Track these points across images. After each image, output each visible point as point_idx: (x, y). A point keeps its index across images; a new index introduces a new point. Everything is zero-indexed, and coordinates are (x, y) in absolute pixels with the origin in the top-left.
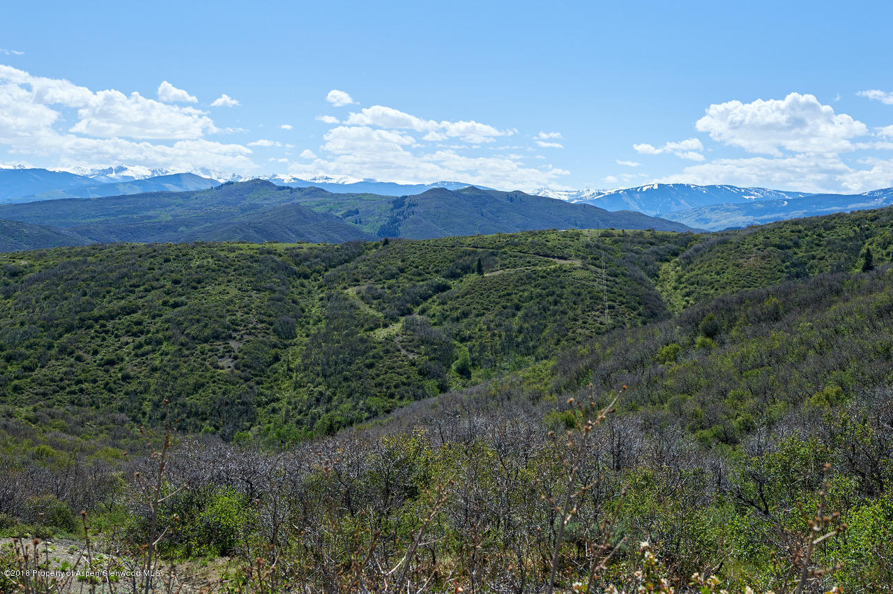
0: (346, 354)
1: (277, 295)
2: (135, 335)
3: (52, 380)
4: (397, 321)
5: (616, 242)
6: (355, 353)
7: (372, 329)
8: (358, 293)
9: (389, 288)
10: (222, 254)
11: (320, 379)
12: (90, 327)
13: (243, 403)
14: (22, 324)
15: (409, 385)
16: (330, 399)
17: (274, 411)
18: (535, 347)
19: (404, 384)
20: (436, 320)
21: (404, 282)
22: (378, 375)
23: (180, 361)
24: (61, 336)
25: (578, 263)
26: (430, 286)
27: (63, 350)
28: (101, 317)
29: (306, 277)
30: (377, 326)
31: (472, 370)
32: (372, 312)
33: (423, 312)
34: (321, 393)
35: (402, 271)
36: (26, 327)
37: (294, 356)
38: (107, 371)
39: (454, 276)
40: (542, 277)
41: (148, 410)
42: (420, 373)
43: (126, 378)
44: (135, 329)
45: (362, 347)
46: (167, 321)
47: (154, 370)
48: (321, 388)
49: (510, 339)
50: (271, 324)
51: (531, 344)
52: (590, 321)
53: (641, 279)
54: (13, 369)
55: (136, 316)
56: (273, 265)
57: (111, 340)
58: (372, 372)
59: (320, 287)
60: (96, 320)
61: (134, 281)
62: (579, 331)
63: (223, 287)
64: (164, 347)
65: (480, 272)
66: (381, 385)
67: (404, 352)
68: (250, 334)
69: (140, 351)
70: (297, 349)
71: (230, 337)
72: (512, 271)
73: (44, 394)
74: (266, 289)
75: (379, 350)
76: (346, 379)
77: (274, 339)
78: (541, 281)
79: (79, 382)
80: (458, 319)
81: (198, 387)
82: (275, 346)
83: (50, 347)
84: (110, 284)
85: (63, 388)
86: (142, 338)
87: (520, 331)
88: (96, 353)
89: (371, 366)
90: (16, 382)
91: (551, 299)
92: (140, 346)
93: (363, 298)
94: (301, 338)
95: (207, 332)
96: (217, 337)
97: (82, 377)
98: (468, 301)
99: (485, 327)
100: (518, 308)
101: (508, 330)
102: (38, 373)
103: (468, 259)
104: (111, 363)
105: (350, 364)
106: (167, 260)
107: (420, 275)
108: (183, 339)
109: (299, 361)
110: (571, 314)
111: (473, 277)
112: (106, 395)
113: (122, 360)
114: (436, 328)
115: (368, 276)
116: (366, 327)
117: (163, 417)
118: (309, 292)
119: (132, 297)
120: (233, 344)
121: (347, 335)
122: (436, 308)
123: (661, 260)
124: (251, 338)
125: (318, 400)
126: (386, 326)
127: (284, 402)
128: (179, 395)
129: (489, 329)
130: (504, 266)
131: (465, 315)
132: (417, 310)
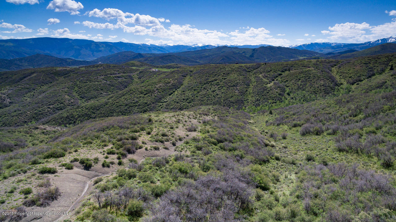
0: (262, 90)
1: (245, 76)
2: (217, 85)
3: (203, 95)
4: (272, 82)
5: (320, 63)
6: (264, 90)
7: (267, 84)
8: (262, 76)
9: (269, 74)
10: (232, 67)
11: (257, 95)
12: (209, 83)
13: (242, 100)
14: (196, 83)
15: (277, 97)
16: (260, 100)
17: (248, 102)
18: (305, 89)
19: (276, 97)
20: (280, 82)
21: (271, 73)
22: (270, 95)
23: (227, 91)
24: (203, 85)
25: (313, 69)
26: (278, 74)
27: (204, 88)
28: (211, 81)
29: (250, 72)
30: (268, 84)
31: (290, 94)
32: (266, 80)
33: (277, 80)
34: (258, 99)
35: (271, 70)
36: (196, 84)
37: (250, 90)
38: (213, 93)
39: (283, 72)
40: (305, 72)
41: (222, 101)
42: (279, 94)
43: (217, 94)
44: (218, 84)
45: (265, 88)
46: (224, 82)
47: (222, 93)
48: (258, 97)
49: (299, 87)
50: (245, 83)
51: (304, 88)
52: (318, 83)
53: (329, 72)
54: (196, 92)
55: (217, 81)
56: (243, 69)
57: (213, 86)
58: (268, 94)
59: (253, 74)
60: (210, 82)
61: (215, 74)
62: (316, 85)
63: (233, 75)
64: (224, 88)
65: (289, 71)
66: (270, 97)
67: (274, 89)
68: (241, 85)
69: (219, 89)
70: (251, 88)
71: (237, 86)
72: (297, 71)
73: (202, 98)
74: (242, 75)
75: (269, 89)
76: (263, 96)
77: (246, 86)
78: (304, 73)
79: (208, 95)
80: (285, 82)
81: (232, 97)
82: (246, 88)
83: (202, 88)
84: (211, 74)
85: (205, 96)
86: (219, 86)
87: (301, 85)
88: (210, 89)
89: (268, 93)
90: (196, 95)
91: (308, 77)
92: (219, 88)
93: (263, 77)
94: (251, 86)
95: (232, 85)
96: (234, 86)
97: (209, 94)
98: (287, 78)
99: (292, 84)
100: (300, 79)
101: (298, 84)
102: (200, 93)
103: (286, 68)
104: (214, 91)
105: (263, 92)
106: (221, 69)
107: (275, 71)
108: (227, 86)
109: (251, 91)
110: (313, 81)
111: (287, 72)
112: (214, 98)
113: (216, 91)
114: (281, 84)
115: (264, 72)
116: (265, 84)
117: (226, 103)
118: (251, 76)
119: (216, 77)
120: (237, 87)
121: (261, 86)
122: (279, 79)
123: (332, 67)
124: (241, 86)
125: (257, 100)
126: (269, 83)
127: (250, 100)
128: (228, 98)
129: (293, 84)
130: (295, 69)
131: (287, 81)
132: (275, 79)
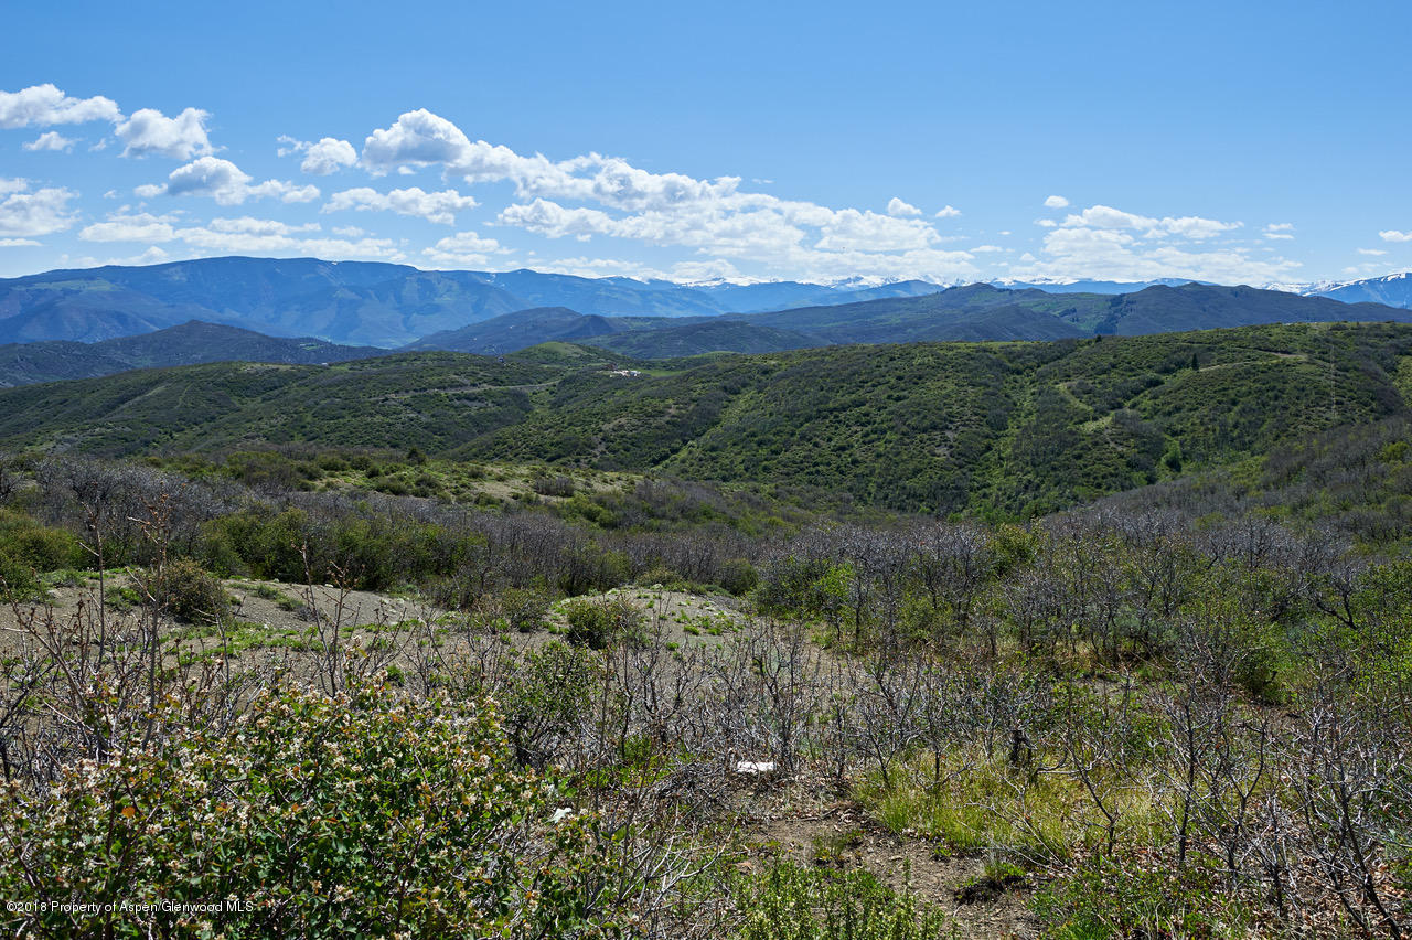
0: (1055, 445)
1: (991, 390)
2: (863, 425)
3: (794, 462)
4: (1107, 415)
5: (1349, 335)
6: (1064, 444)
7: (1081, 422)
8: (1069, 388)
9: (1100, 383)
10: (942, 352)
11: (1029, 468)
12: (826, 417)
13: (957, 488)
14: (771, 414)
15: (1117, 475)
16: (1038, 487)
17: (985, 496)
18: (1251, 442)
19: (1112, 475)
20: (1147, 414)
21: (1115, 377)
22: (1085, 466)
23: (901, 448)
24: (802, 425)
25: (1303, 357)
26: (1143, 381)
27: (803, 437)
28: (835, 409)
29: (1019, 373)
30: (1087, 420)
31: (1182, 463)
32: (1082, 406)
33: (1133, 406)
34: (1029, 481)
35: (1114, 366)
36: (774, 417)
37: (1005, 446)
38: (839, 456)
39: (1167, 371)
40: (1262, 372)
41: (873, 490)
42: (1128, 465)
43: (855, 462)
44: (863, 419)
45: (1070, 439)
46: (891, 413)
47: (879, 456)
48: (1030, 476)
49: (1225, 434)
50: (985, 417)
51: (1247, 439)
52: (1314, 416)
53: (1376, 373)
54: (763, 452)
55: (864, 409)
56: (988, 362)
57: (843, 428)
58: (1080, 462)
59: (1032, 382)
60: (831, 411)
61: (863, 378)
62: (1301, 426)
63: (941, 383)
64: (888, 436)
65: (1195, 367)
66: (1088, 475)
67: (1112, 444)
68: (964, 425)
69: (868, 439)
70: (1009, 440)
71: (947, 428)
72: (1230, 366)
73: (788, 474)
74: (980, 384)
75: (1088, 442)
76: (1054, 469)
77: (986, 430)
78: (1261, 376)
79: (816, 465)
80: (1169, 414)
81: (917, 472)
82: (987, 437)
83: (793, 434)
84: (843, 381)
85: (802, 470)
86: (869, 428)
87: (1236, 426)
88: (830, 440)
89: (1079, 457)
90: (765, 463)
91: (1271, 394)
92: (867, 435)
93: (1073, 393)
94: (1013, 430)
95: (926, 423)
96: (934, 428)
97: (818, 460)
98: (1181, 396)
99: (1198, 421)
100: (1235, 403)
101: (1223, 424)
102: (782, 456)
103: (1183, 355)
104: (843, 449)
105: (1058, 455)
106: (892, 359)
107: (1132, 370)
108: (904, 429)
109: (1009, 450)
110: (1293, 409)
111: (1188, 372)
112: (838, 476)
113: (852, 446)
114: (1147, 421)
115: (1079, 371)
116: (1076, 420)
117: (886, 497)
118: (1022, 387)
119: (861, 392)
120: (949, 434)
121: (1056, 428)
122: (1147, 403)
123: (1401, 354)
124: (966, 429)
125: (1026, 487)
126: (1095, 419)
127: (995, 487)
128: (900, 478)
129: (1202, 423)
130: (1220, 361)
131: (1178, 409)
132: (1128, 404)
